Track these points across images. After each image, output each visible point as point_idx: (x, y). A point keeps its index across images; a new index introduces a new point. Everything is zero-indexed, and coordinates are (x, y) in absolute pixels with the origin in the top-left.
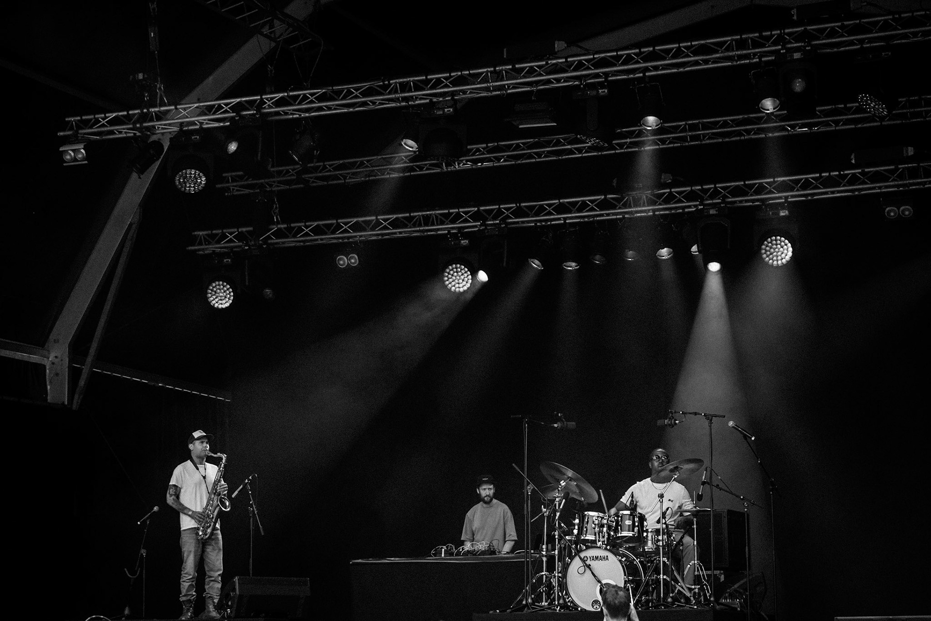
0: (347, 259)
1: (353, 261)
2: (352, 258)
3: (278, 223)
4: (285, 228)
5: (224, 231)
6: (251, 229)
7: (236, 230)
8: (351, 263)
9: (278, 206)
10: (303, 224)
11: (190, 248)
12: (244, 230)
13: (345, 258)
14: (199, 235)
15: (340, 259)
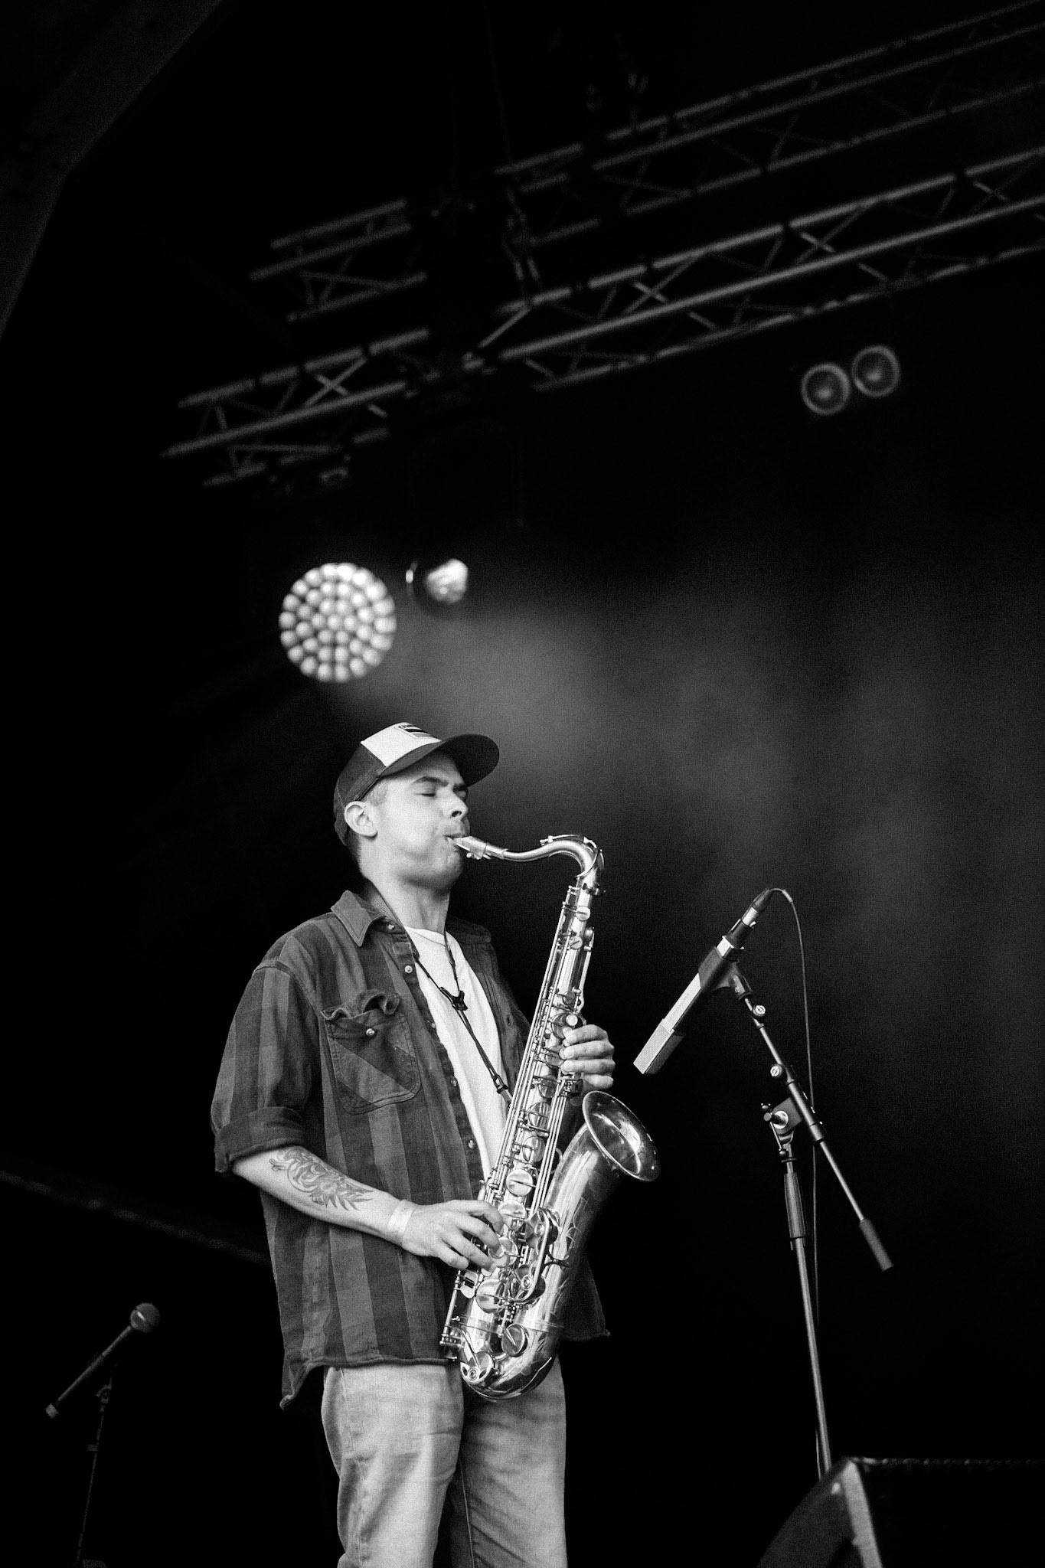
0: (847, 370)
1: (875, 376)
2: (870, 362)
3: (532, 288)
4: (563, 301)
5: (311, 366)
6: (422, 334)
7: (355, 353)
8: (869, 385)
9: (523, 219)
10: (640, 270)
11: (173, 451)
12: (394, 343)
13: (839, 372)
14: (203, 406)
15: (821, 379)
